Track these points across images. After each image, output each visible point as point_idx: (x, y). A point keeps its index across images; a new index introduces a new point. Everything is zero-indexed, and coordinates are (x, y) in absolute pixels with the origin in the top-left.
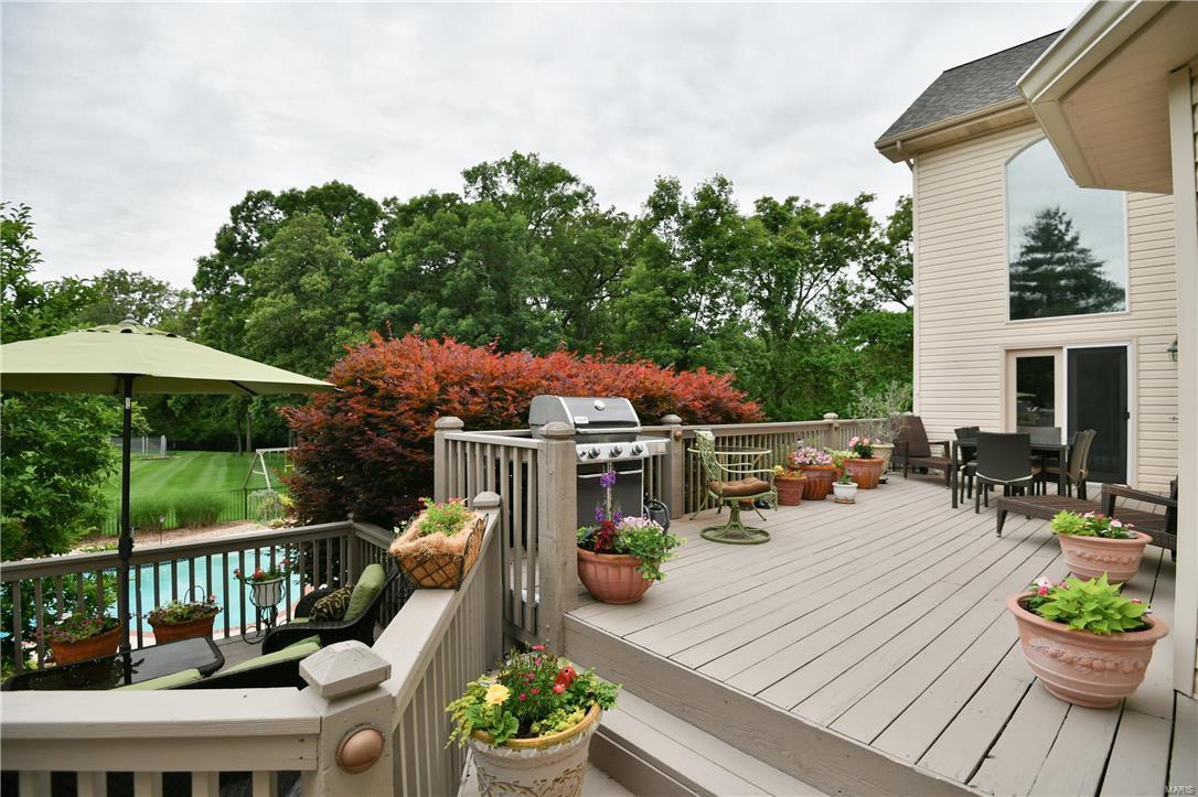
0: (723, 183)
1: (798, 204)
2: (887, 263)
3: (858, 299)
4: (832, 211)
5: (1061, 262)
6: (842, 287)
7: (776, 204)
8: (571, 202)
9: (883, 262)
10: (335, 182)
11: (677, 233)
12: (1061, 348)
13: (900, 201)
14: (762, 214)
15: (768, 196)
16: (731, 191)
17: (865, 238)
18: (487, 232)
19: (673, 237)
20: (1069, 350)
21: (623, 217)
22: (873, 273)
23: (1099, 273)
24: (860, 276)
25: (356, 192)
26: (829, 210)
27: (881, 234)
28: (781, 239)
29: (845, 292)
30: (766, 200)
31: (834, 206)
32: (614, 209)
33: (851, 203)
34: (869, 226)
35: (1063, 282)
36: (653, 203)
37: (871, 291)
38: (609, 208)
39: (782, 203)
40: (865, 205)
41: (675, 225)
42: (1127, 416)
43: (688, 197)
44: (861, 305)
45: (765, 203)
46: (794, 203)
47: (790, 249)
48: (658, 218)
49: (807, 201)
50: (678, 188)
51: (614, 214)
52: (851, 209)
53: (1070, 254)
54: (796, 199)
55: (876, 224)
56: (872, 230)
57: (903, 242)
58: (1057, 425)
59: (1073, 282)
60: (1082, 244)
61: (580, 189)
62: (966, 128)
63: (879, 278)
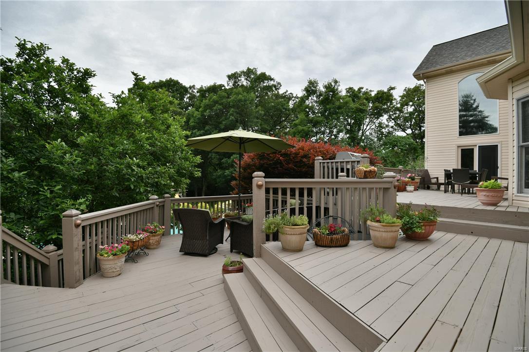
0: (336, 82)
1: (363, 90)
2: (399, 115)
3: (386, 130)
4: (377, 94)
5: (471, 116)
6: (380, 126)
7: (355, 90)
8: (269, 88)
9: (397, 115)
10: (170, 79)
11: (316, 102)
12: (476, 146)
13: (405, 90)
14: (348, 94)
15: (351, 87)
16: (339, 85)
17: (390, 105)
18: (240, 100)
19: (314, 104)
20: (479, 146)
21: (291, 95)
22: (393, 119)
23: (487, 121)
24: (387, 121)
25: (179, 83)
26: (376, 93)
27: (397, 103)
28: (357, 105)
29: (381, 127)
30: (350, 88)
31: (378, 91)
32: (287, 91)
33: (386, 90)
34: (392, 100)
35: (472, 124)
36: (307, 90)
37: (392, 127)
38: (285, 91)
39: (356, 90)
40: (392, 91)
41: (315, 98)
42: (498, 168)
43: (321, 88)
44: (387, 133)
45: (350, 90)
46: (361, 90)
47: (361, 109)
48: (309, 96)
49: (367, 89)
50: (317, 83)
51: (287, 94)
52: (385, 93)
53: (475, 113)
54: (362, 88)
55: (395, 99)
56: (393, 101)
57: (406, 107)
58: (475, 170)
59: (476, 124)
60: (480, 109)
61: (275, 83)
62: (446, 71)
63: (395, 122)
